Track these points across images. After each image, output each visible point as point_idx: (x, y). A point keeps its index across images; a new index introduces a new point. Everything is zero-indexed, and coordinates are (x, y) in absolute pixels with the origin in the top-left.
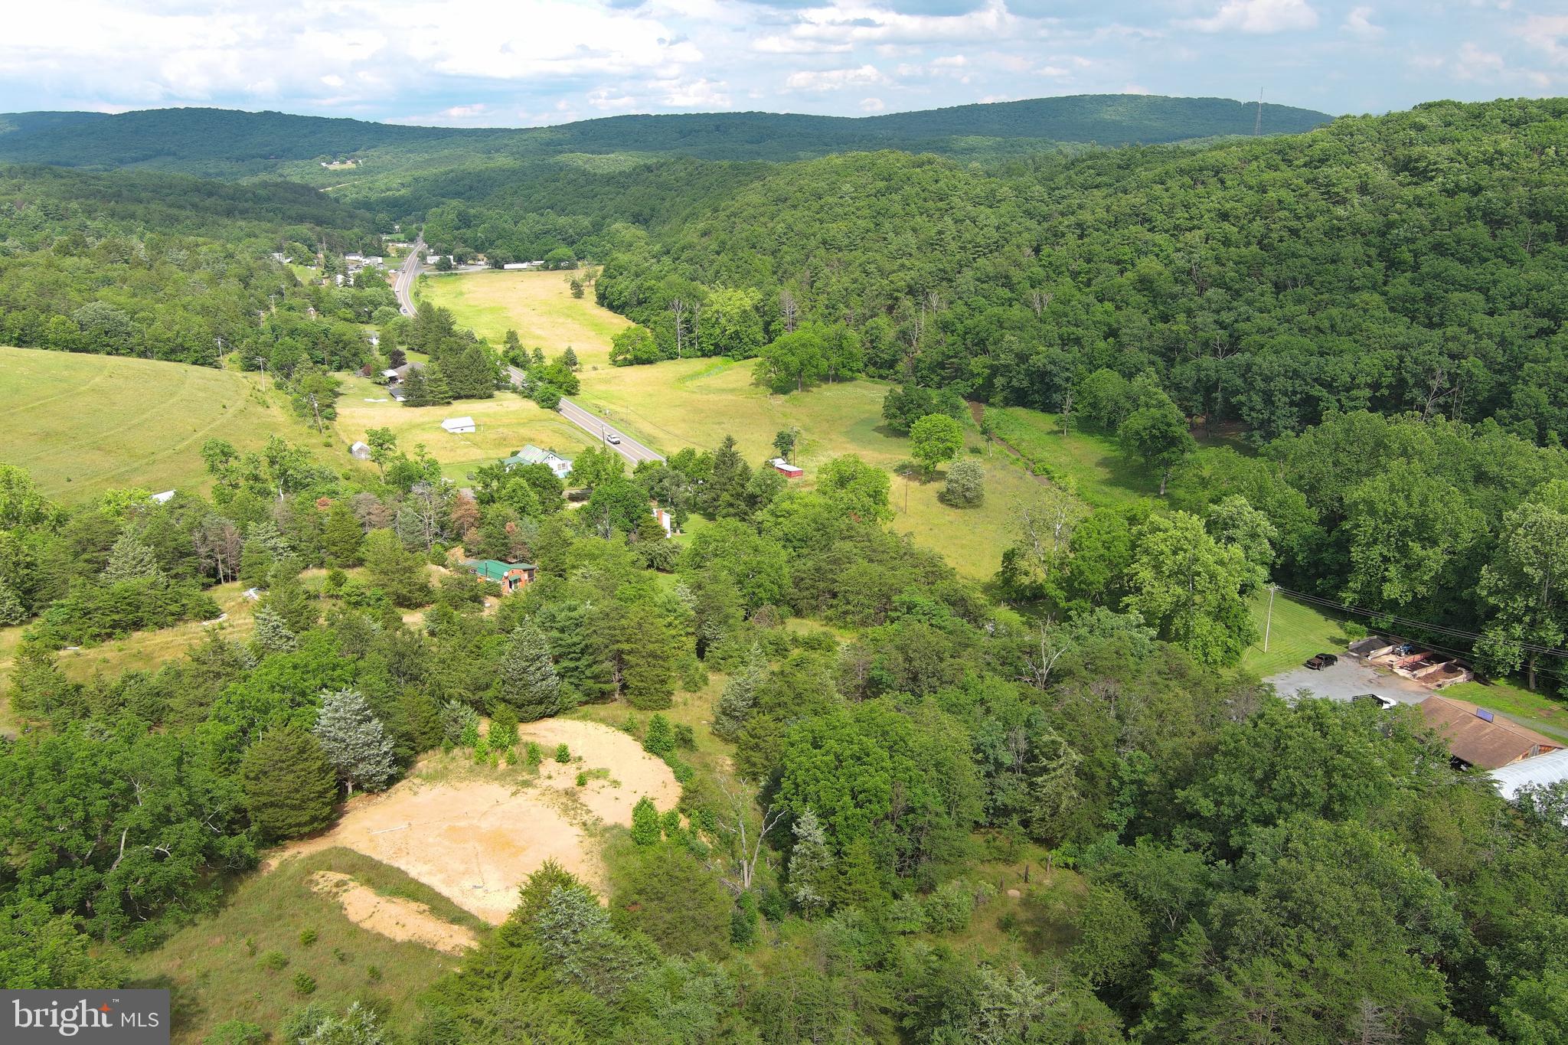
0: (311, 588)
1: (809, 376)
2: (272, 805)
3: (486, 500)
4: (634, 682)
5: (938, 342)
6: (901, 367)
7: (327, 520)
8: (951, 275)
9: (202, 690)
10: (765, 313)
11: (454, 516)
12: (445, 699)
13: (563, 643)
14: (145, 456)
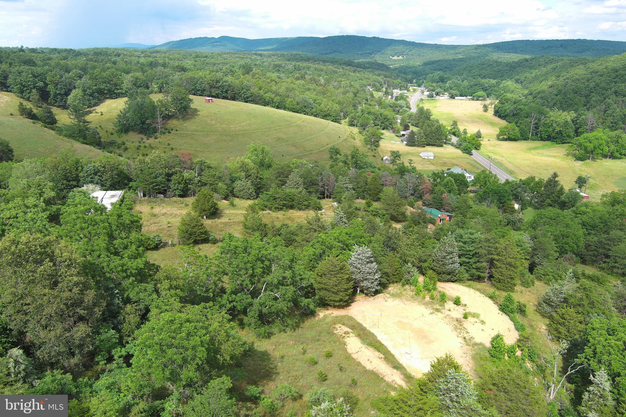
0: (358, 206)
1: (597, 154)
2: (325, 289)
3: (434, 185)
4: (497, 275)
7: (369, 180)
9: (308, 235)
11: (420, 188)
12: (406, 262)
13: (464, 249)
14: (309, 151)
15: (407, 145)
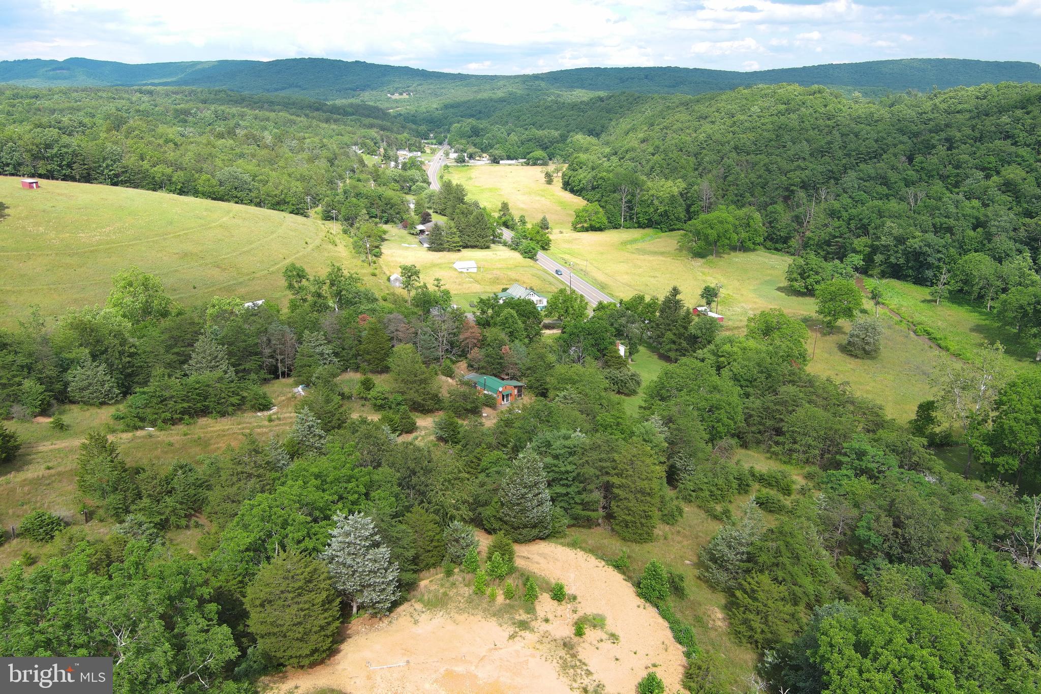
0: (346, 390)
1: (723, 246)
3: (484, 324)
4: (621, 514)
5: (826, 225)
6: (793, 243)
7: (364, 334)
8: (838, 175)
9: (235, 488)
10: (687, 198)
11: (461, 337)
12: (448, 519)
13: (556, 469)
14: (248, 275)
15: (430, 249)
